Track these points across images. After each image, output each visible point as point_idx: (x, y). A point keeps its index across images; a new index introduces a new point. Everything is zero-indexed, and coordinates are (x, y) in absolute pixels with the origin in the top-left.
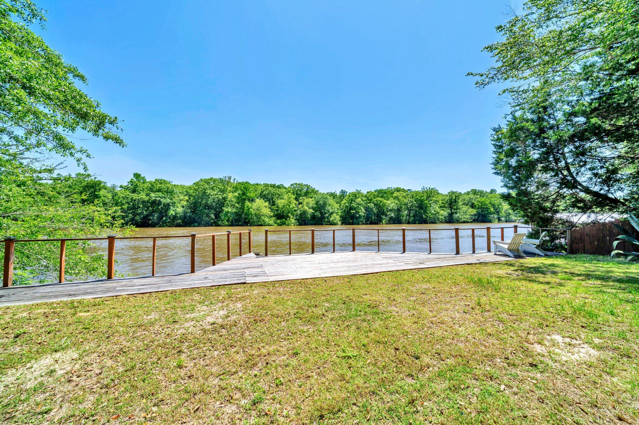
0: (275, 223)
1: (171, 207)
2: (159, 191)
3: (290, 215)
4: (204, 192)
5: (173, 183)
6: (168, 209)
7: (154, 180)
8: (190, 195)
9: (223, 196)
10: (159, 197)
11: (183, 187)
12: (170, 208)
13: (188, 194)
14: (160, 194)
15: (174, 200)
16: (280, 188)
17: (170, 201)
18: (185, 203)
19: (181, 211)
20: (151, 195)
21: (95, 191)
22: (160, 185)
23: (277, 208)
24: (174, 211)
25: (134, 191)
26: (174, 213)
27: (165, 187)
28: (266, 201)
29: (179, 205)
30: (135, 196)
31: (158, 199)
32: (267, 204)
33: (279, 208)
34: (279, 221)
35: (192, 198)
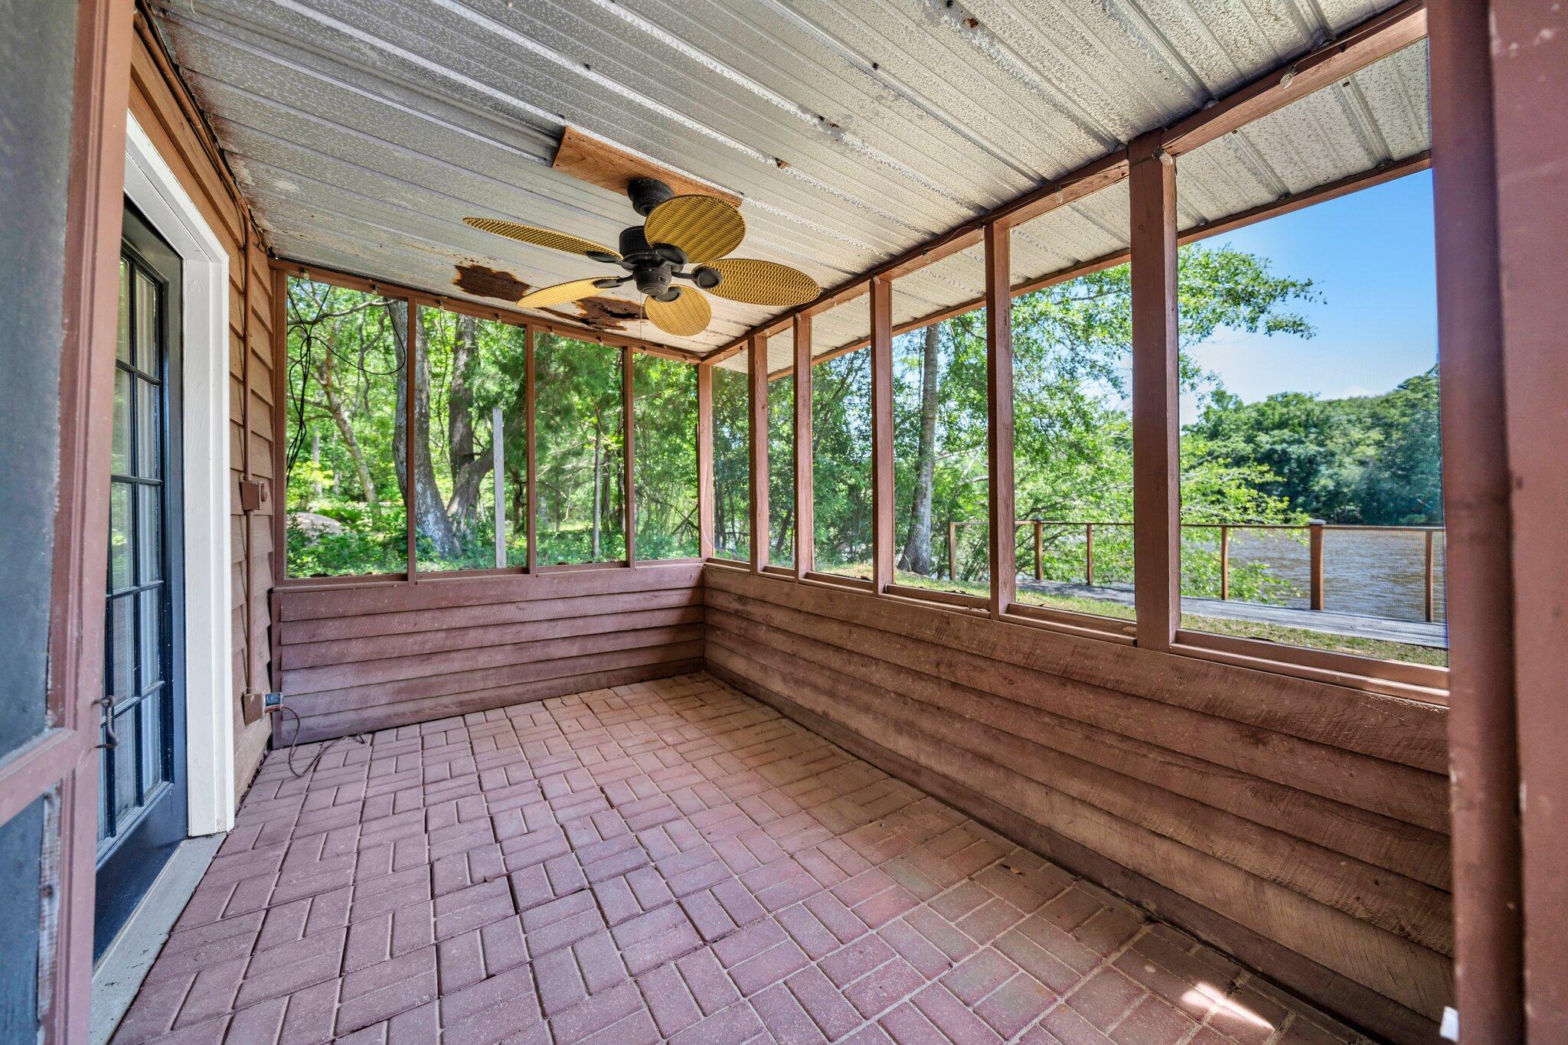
1: (1323, 468)
2: (1282, 424)
5: (1324, 397)
6: (1313, 473)
7: (1264, 400)
8: (1391, 425)
10: (1284, 441)
11: (1358, 403)
12: (1317, 471)
13: (1377, 421)
14: (1286, 433)
15: (1331, 446)
17: (1317, 448)
18: (1370, 452)
19: (1358, 479)
20: (1258, 438)
22: (1285, 410)
24: (1331, 477)
25: (1214, 435)
26: (1331, 485)
27: (1298, 413)
29: (1347, 460)
31: (1278, 447)
35: (1396, 435)
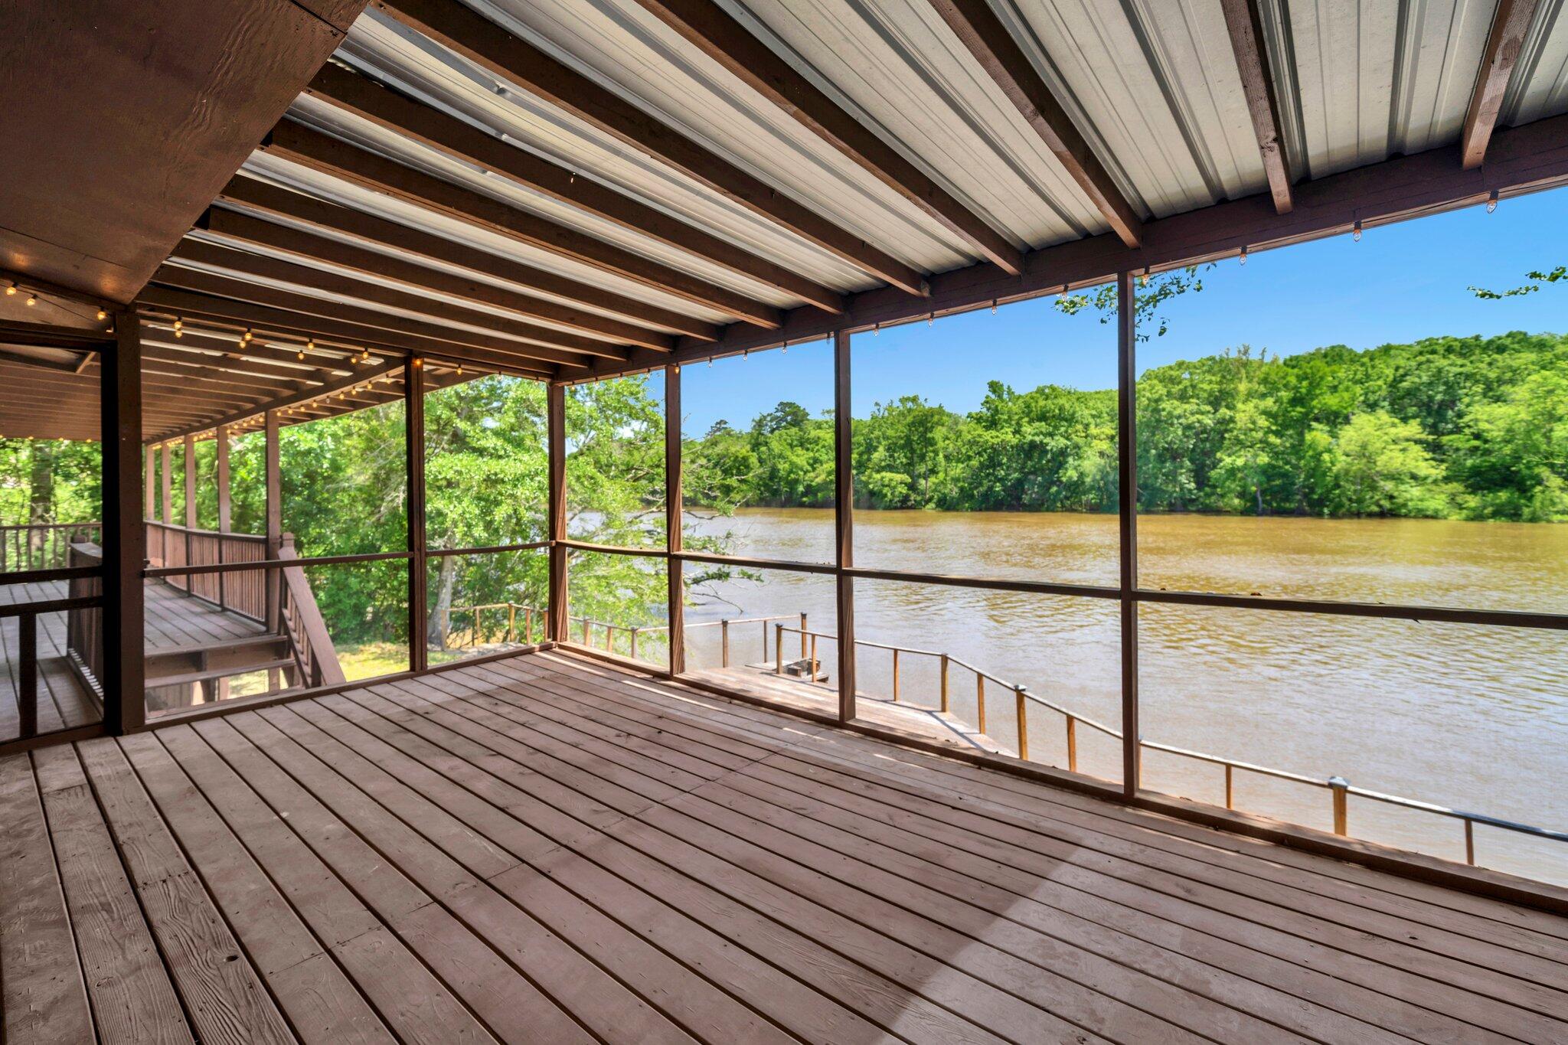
0: (1460, 507)
1: (1070, 460)
2: (1042, 417)
3: (1544, 472)
4: (1156, 411)
5: (1076, 392)
6: (1061, 465)
7: (1030, 392)
9: (1218, 416)
10: (1042, 433)
12: (1065, 463)
14: (1044, 426)
15: (1076, 439)
16: (1501, 349)
17: (1066, 441)
18: (1105, 446)
19: (1097, 469)
20: (1024, 429)
21: (926, 432)
22: (1045, 403)
23: (1476, 443)
24: (1075, 468)
25: (992, 423)
26: (1075, 475)
27: (1054, 407)
28: (1405, 420)
30: (990, 437)
31: (1038, 439)
32: (1413, 428)
33: (1486, 441)
34: (1473, 501)
